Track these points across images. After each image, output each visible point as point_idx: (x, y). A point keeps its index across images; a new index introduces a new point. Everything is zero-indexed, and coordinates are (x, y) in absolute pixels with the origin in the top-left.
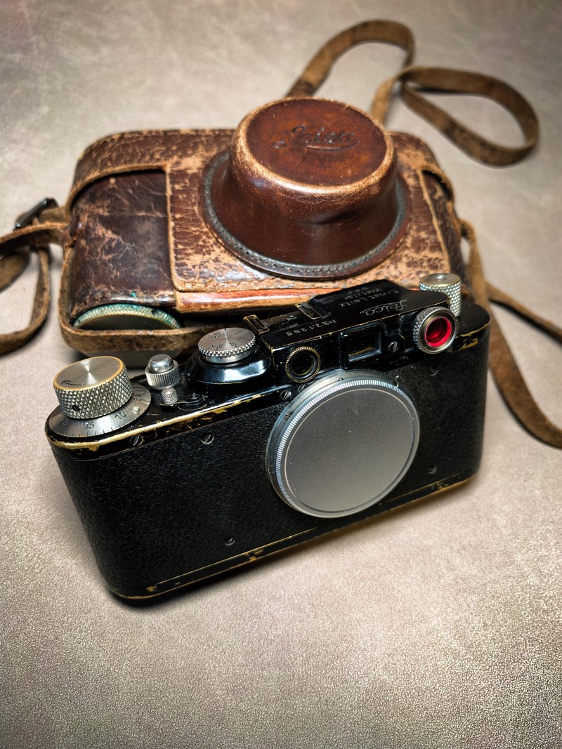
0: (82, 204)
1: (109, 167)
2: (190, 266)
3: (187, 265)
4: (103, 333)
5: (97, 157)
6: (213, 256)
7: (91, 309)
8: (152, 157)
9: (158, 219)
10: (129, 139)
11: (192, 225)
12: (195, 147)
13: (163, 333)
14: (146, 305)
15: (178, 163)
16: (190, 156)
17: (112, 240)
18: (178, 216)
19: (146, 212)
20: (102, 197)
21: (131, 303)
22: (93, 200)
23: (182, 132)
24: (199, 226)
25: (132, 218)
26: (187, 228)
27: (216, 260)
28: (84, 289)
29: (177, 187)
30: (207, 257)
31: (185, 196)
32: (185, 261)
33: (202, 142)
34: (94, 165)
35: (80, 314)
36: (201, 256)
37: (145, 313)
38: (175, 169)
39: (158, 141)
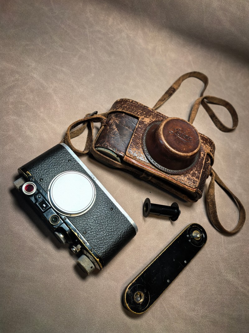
0: (113, 115)
1: (125, 110)
4: (102, 155)
5: (123, 105)
6: (139, 151)
7: (102, 147)
8: (137, 113)
9: (130, 132)
10: (134, 104)
11: (138, 139)
12: (150, 116)
13: (116, 162)
14: (116, 154)
15: (143, 119)
16: (147, 118)
17: (116, 131)
18: (136, 135)
19: (128, 128)
20: (119, 117)
21: (113, 152)
22: (116, 116)
23: (149, 108)
24: (140, 140)
25: (124, 128)
26: (136, 139)
28: (103, 141)
29: (140, 126)
31: (140, 130)
33: (153, 114)
34: (121, 107)
35: (99, 147)
36: (136, 149)
37: (115, 156)
38: (142, 120)
39: (141, 108)
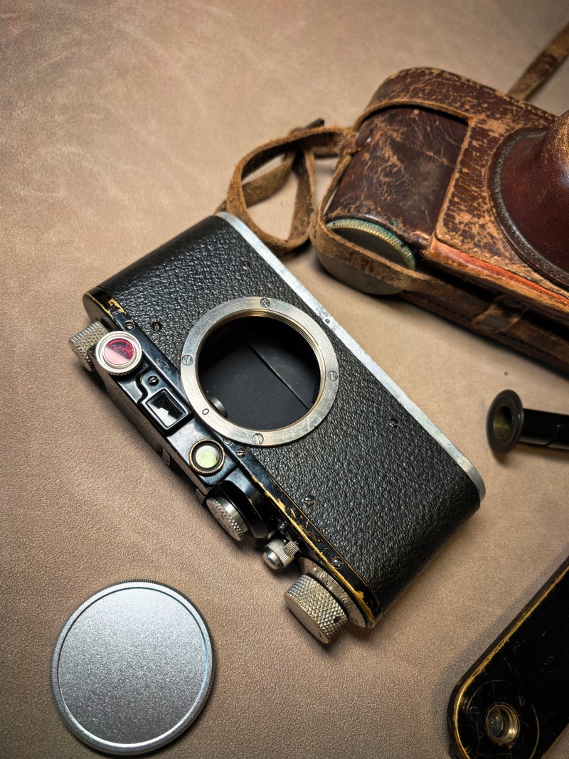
0: (379, 121)
1: (419, 97)
2: (457, 221)
3: (455, 219)
4: (349, 244)
5: (411, 84)
6: (481, 221)
7: (352, 218)
8: (462, 106)
9: (442, 165)
10: (447, 79)
11: (474, 184)
12: (504, 113)
13: (399, 268)
14: (400, 237)
15: (484, 122)
16: (497, 119)
17: (394, 165)
18: (465, 170)
19: (434, 153)
20: (401, 122)
21: (389, 230)
22: (391, 121)
23: (497, 94)
24: (480, 188)
25: (420, 154)
26: (469, 186)
27: (483, 226)
28: (352, 197)
29: (475, 143)
30: (475, 219)
31: (478, 154)
32: (455, 214)
33: (512, 110)
34: (406, 90)
35: (339, 218)
36: (471, 216)
37: (394, 242)
38: (480, 125)
39: (472, 93)
